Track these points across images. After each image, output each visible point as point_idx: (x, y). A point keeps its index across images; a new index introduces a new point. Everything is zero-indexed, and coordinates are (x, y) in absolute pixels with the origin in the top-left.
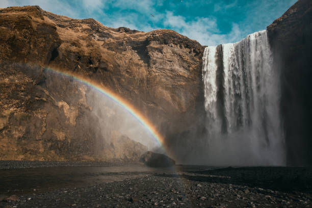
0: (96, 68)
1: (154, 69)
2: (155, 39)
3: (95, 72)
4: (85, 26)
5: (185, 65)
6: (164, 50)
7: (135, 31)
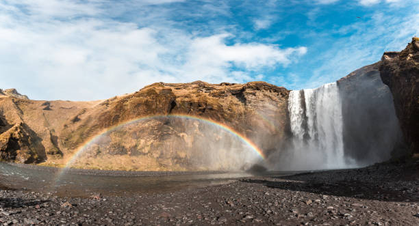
0: (204, 109)
1: (249, 107)
2: (249, 87)
3: (204, 112)
4: (194, 86)
5: (274, 103)
6: (257, 94)
7: (233, 84)
